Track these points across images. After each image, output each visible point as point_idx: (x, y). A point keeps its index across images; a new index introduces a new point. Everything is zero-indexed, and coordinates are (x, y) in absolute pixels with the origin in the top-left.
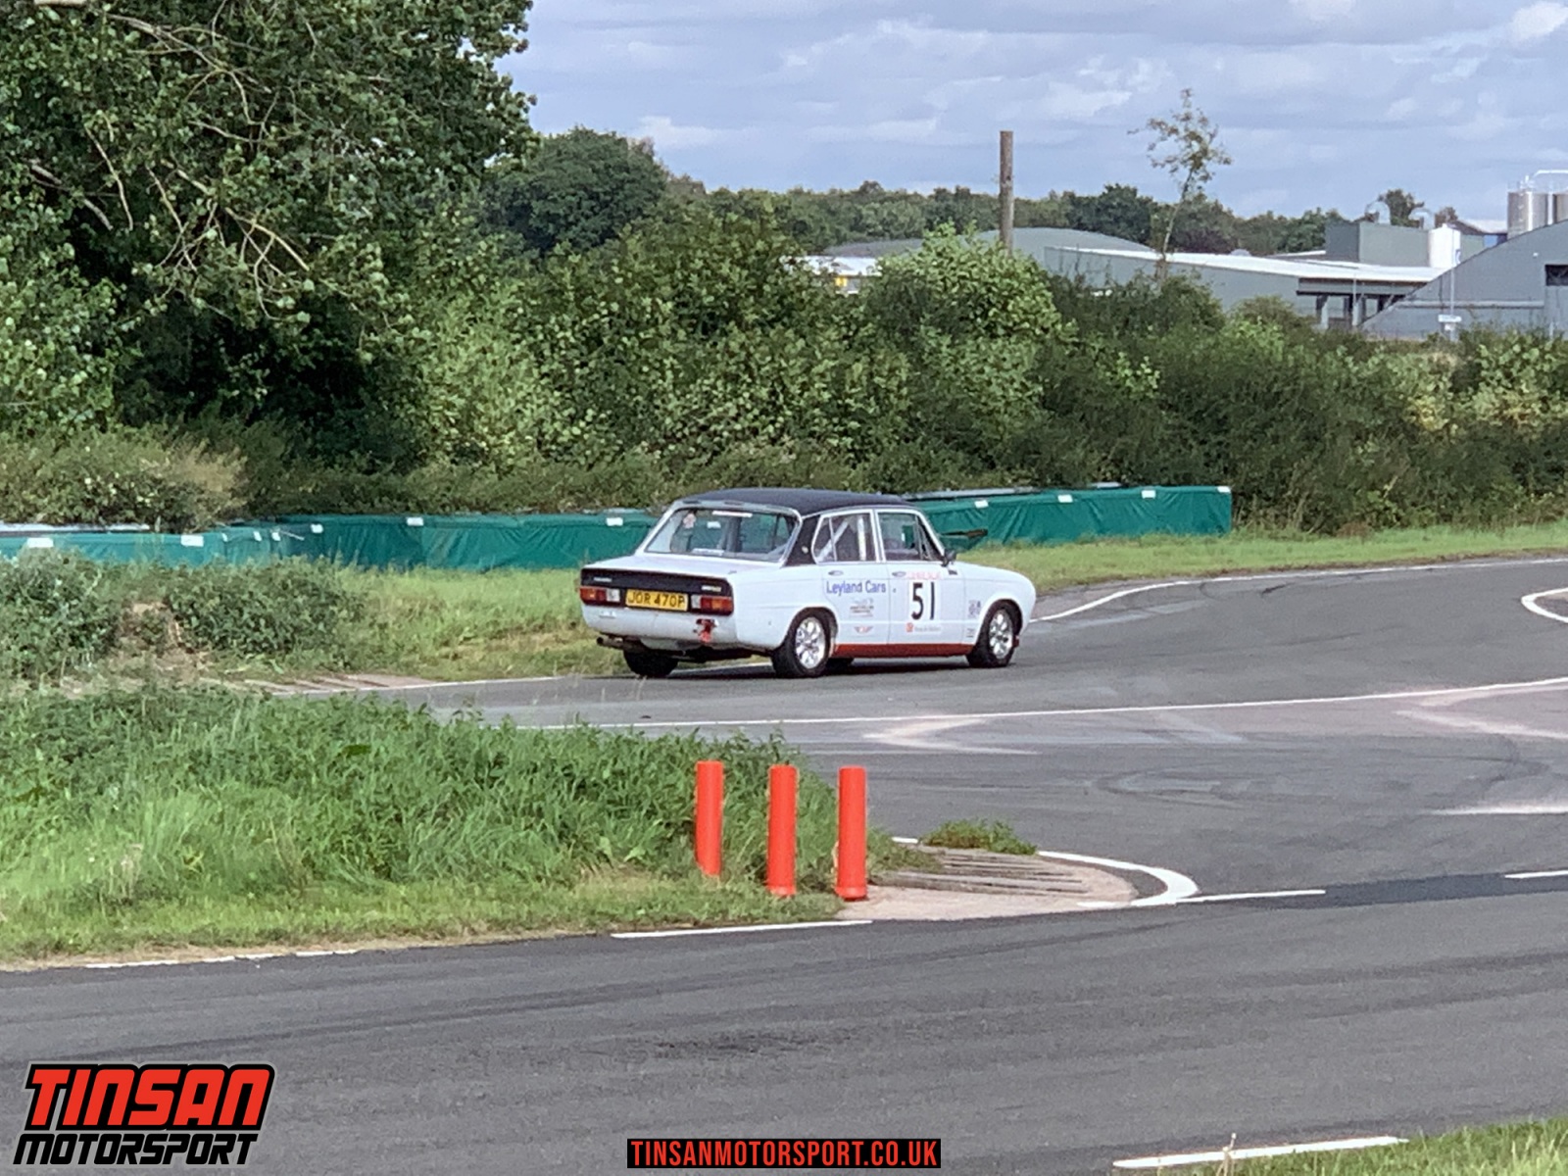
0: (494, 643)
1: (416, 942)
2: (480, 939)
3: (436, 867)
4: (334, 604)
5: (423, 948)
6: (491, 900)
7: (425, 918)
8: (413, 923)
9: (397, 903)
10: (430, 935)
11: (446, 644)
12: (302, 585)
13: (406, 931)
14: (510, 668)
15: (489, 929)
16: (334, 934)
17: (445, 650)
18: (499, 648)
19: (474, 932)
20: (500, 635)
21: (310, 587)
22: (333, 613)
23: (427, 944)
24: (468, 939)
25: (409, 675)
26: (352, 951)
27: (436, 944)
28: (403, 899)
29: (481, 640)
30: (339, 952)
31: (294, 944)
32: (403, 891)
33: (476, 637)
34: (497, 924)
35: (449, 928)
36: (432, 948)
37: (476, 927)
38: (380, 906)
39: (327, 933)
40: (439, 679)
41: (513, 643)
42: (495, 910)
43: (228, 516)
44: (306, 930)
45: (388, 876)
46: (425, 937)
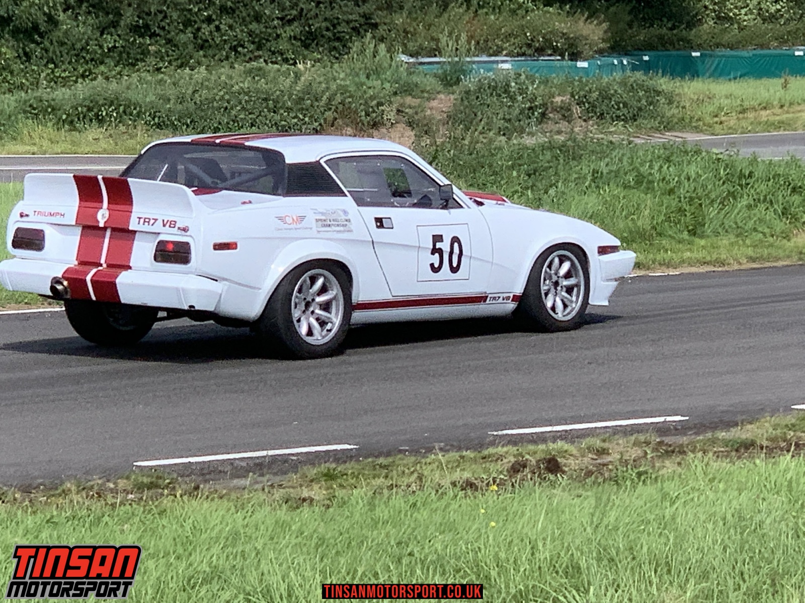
0: (741, 116)
1: (711, 268)
2: (743, 267)
3: (720, 230)
4: (658, 96)
5: (714, 271)
6: (748, 247)
7: (715, 256)
8: (708, 258)
9: (700, 249)
10: (717, 265)
11: (716, 116)
12: (641, 87)
13: (705, 263)
14: (749, 129)
15: (747, 262)
16: (668, 265)
17: (716, 119)
18: (744, 118)
19: (740, 264)
20: (744, 111)
21: (645, 88)
22: (658, 100)
23: (716, 269)
24: (736, 267)
25: (698, 132)
26: (677, 273)
27: (720, 269)
28: (703, 246)
29: (734, 114)
30: (671, 274)
31: (648, 269)
32: (703, 242)
33: (731, 113)
34: (752, 259)
35: (727, 261)
36: (718, 271)
37: (741, 261)
38: (690, 250)
39: (665, 264)
40: (713, 134)
41: (751, 115)
42: (750, 252)
43: (601, 52)
44: (654, 262)
45: (695, 234)
46: (715, 266)
